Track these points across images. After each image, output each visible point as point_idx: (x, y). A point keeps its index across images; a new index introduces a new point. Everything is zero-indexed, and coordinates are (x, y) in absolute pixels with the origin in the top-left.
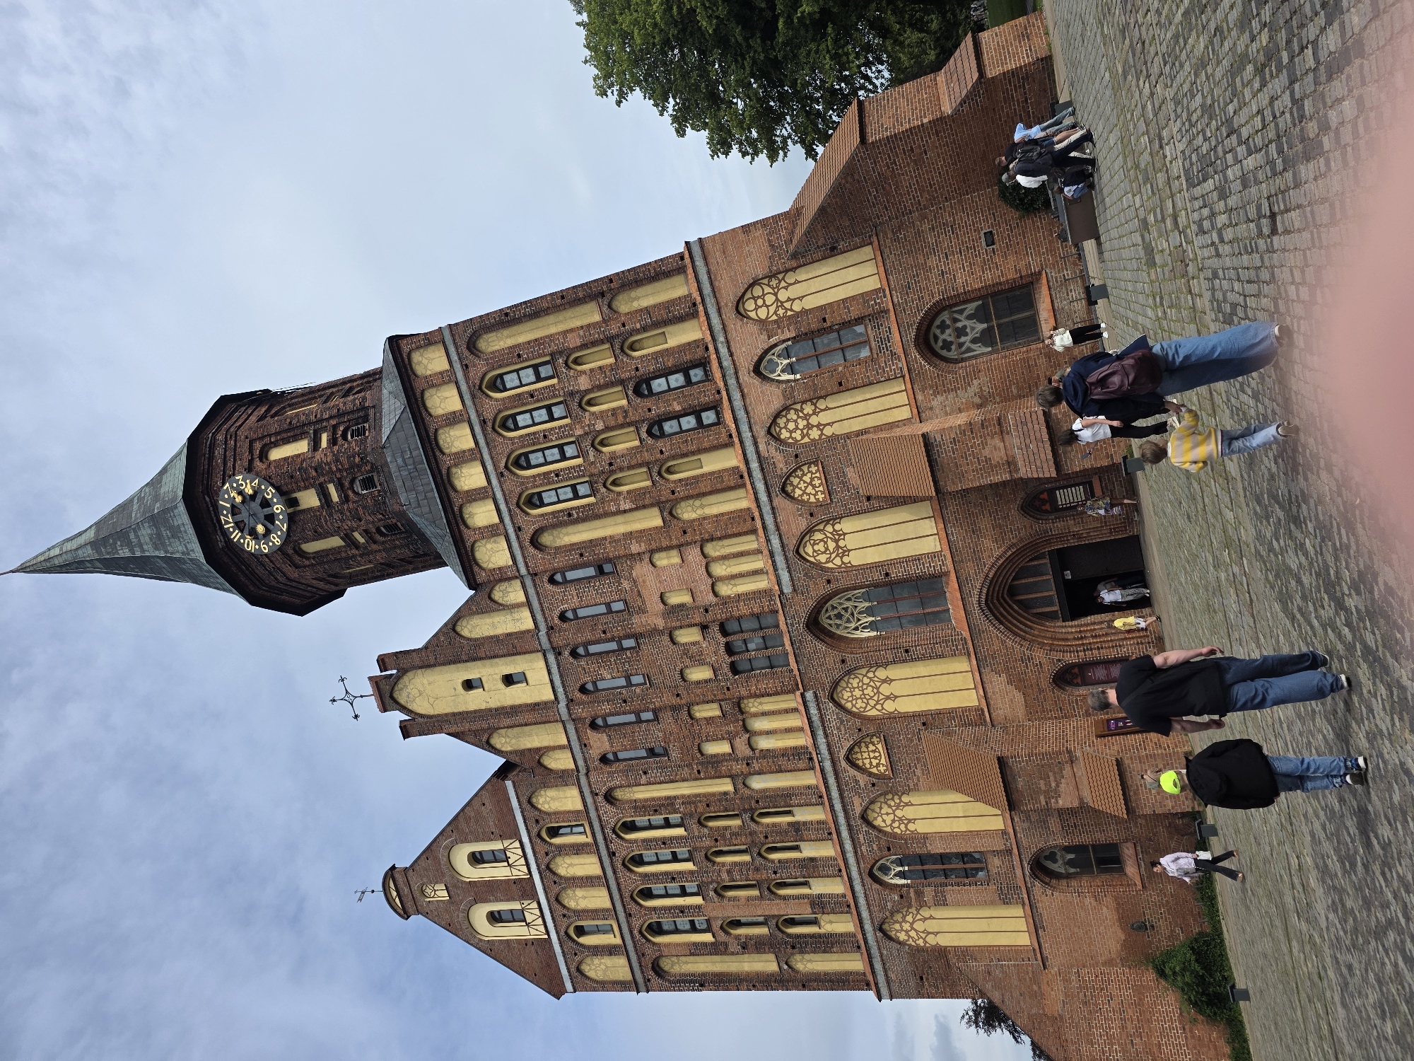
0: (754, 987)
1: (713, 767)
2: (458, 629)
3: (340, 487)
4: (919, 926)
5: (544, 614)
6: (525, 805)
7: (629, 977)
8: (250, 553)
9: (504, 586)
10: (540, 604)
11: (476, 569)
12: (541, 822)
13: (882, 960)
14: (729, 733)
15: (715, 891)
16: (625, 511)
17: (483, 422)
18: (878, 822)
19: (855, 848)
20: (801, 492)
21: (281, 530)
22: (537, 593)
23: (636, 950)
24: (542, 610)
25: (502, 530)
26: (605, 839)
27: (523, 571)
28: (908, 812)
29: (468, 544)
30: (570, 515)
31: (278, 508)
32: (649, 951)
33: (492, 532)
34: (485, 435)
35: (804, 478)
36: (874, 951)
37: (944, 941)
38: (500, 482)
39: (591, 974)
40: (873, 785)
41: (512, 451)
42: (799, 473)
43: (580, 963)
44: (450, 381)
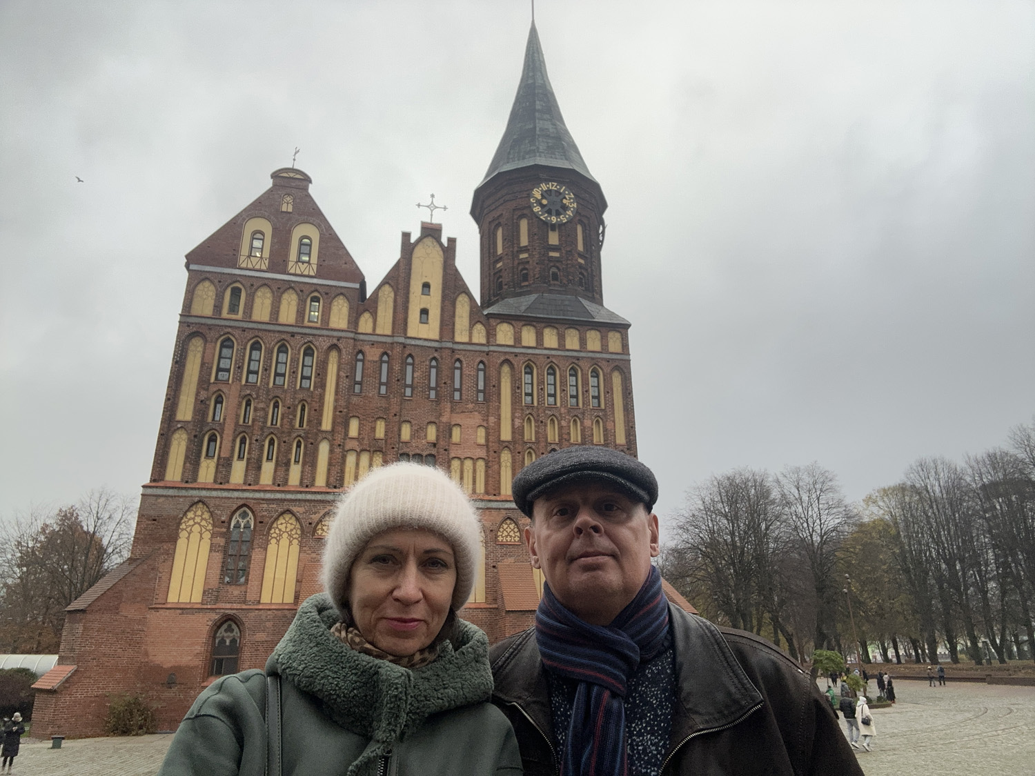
0: (168, 399)
1: (341, 421)
2: (464, 295)
3: (557, 260)
4: (196, 528)
5: (463, 350)
6: (339, 291)
7: (194, 312)
8: (533, 190)
9: (484, 332)
10: (469, 351)
11: (499, 321)
12: (325, 296)
13: (175, 496)
14: (363, 439)
15: (249, 395)
16: (513, 420)
17: (578, 359)
18: (281, 520)
19: (267, 500)
20: (505, 528)
21: (541, 215)
22: (476, 351)
23: (215, 325)
24: (465, 350)
25: (517, 346)
26: (305, 334)
27: (492, 348)
28: (285, 541)
29: (513, 322)
30: (518, 388)
31: (554, 219)
32: (211, 335)
33: (518, 339)
34: (571, 357)
35: (512, 532)
36: (184, 493)
37: (181, 543)
38: (545, 355)
39: (200, 287)
40: (310, 524)
41: (560, 369)
42: (516, 530)
43: (212, 282)
44: (602, 349)
